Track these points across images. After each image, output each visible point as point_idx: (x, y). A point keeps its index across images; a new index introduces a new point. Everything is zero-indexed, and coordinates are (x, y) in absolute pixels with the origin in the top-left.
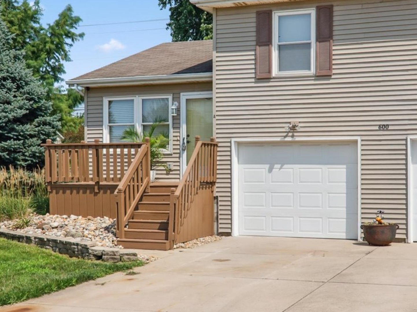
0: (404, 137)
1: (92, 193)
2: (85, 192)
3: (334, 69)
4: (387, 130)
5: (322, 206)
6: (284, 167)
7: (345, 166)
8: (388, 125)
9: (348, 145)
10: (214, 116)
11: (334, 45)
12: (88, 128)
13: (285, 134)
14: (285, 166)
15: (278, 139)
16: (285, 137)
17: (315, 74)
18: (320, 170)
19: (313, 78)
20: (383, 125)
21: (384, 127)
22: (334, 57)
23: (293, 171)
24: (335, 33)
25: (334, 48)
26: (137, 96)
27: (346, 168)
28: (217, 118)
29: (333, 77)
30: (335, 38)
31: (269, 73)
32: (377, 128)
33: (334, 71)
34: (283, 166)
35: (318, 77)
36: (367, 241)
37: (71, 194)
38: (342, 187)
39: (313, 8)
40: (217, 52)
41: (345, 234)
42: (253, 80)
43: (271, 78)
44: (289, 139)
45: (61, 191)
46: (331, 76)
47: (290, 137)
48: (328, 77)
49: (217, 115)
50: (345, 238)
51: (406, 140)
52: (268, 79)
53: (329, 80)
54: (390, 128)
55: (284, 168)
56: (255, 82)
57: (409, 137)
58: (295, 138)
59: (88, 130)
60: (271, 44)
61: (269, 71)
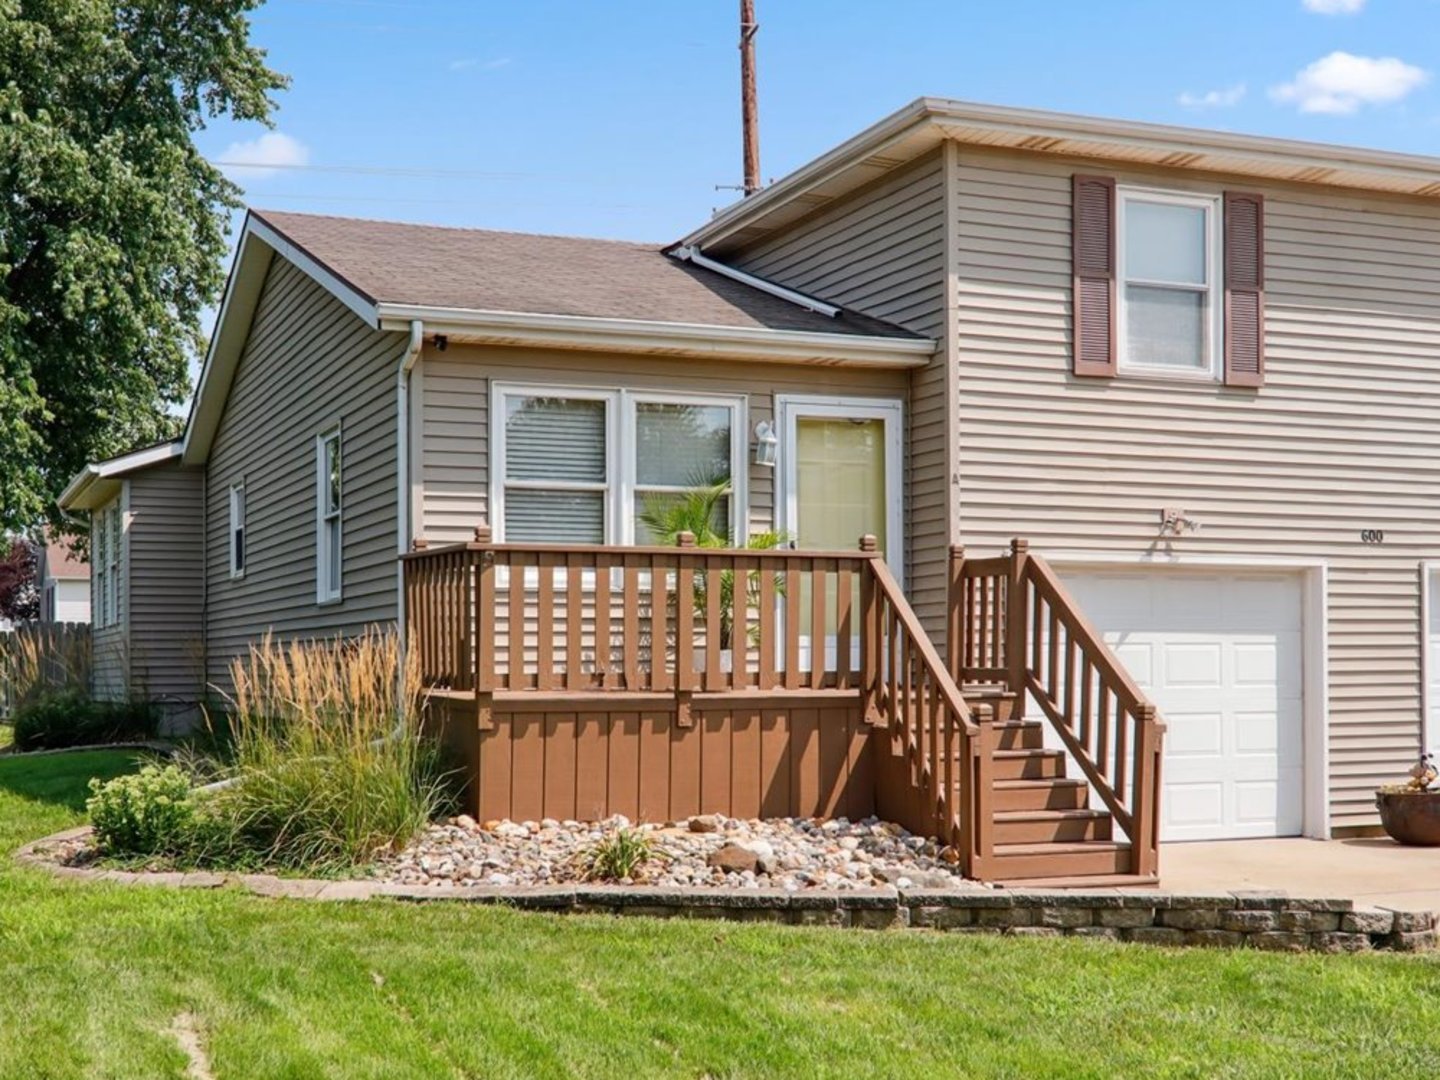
0: (1414, 565)
1: (664, 732)
2: (634, 729)
3: (1267, 371)
4: (1381, 545)
5: (1222, 748)
6: (1127, 641)
7: (1273, 639)
8: (1380, 532)
9: (1280, 580)
10: (955, 476)
11: (1268, 307)
12: (426, 489)
13: (1147, 545)
14: (1133, 637)
15: (1135, 558)
16: (1150, 551)
17: (1221, 378)
18: (1216, 648)
19: (1216, 391)
20: (1371, 531)
21: (1373, 537)
22: (1268, 340)
23: (1152, 649)
24: (1268, 273)
25: (1268, 314)
26: (623, 390)
27: (1277, 644)
28: (964, 484)
29: (1262, 392)
30: (1268, 286)
31: (1109, 361)
32: (1357, 538)
33: (1269, 379)
34: (1126, 635)
35: (1227, 388)
36: (1391, 835)
37: (577, 735)
38: (1267, 696)
39: (1216, 196)
40: (961, 279)
41: (1273, 824)
42: (1061, 378)
43: (1111, 378)
44: (1159, 559)
45: (534, 728)
46: (1255, 388)
47: (1162, 554)
48: (1250, 390)
49: (964, 477)
50: (1274, 833)
51: (1419, 572)
52: (1103, 380)
53: (1252, 401)
54: (1387, 539)
55: (1128, 644)
56: (1067, 385)
57: (1428, 566)
58: (1178, 557)
59: (427, 498)
60: (1113, 276)
61: (1109, 358)
